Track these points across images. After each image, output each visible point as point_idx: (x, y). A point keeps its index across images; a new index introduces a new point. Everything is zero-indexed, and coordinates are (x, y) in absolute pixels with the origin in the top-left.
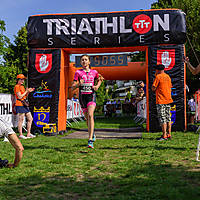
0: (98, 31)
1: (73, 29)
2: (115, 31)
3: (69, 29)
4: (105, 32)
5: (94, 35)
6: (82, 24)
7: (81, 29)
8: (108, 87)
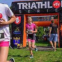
0: (39, 7)
1: (29, 6)
2: (46, 7)
3: (28, 7)
4: (42, 7)
5: (37, 9)
6: (33, 4)
7: (32, 7)
8: (45, 29)
